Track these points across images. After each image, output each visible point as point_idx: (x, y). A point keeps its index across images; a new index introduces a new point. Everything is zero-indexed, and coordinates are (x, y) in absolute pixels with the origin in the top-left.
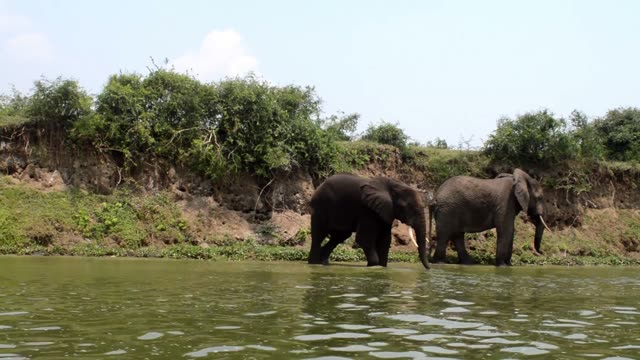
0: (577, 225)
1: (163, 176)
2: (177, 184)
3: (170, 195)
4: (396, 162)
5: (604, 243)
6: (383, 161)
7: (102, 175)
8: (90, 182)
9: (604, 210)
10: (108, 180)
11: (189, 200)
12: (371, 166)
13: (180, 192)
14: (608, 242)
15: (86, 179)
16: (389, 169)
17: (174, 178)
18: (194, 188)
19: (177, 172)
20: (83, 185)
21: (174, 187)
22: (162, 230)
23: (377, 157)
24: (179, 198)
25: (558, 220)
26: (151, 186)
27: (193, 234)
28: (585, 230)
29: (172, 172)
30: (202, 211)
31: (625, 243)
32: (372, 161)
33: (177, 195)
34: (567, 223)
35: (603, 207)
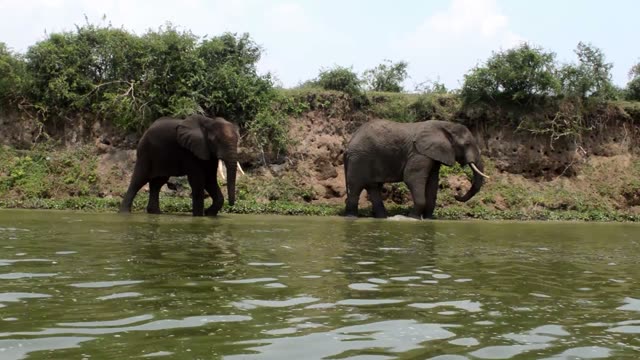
0: (570, 174)
1: (88, 130)
2: (102, 138)
3: (93, 148)
4: (344, 108)
5: (596, 195)
6: (326, 109)
7: (24, 130)
8: (13, 138)
9: (613, 158)
10: (30, 136)
11: (113, 152)
12: (311, 114)
13: (103, 146)
14: (602, 194)
15: (10, 136)
16: (333, 116)
17: (98, 131)
18: (118, 142)
19: (102, 126)
20: (7, 141)
21: (98, 140)
22: (71, 182)
23: (318, 104)
24: (101, 151)
25: (546, 169)
26: (74, 140)
27: (101, 186)
28: (579, 180)
29: (97, 126)
30: (120, 164)
31: (628, 196)
32: (312, 108)
33: (100, 149)
34: (558, 172)
35: (612, 154)
